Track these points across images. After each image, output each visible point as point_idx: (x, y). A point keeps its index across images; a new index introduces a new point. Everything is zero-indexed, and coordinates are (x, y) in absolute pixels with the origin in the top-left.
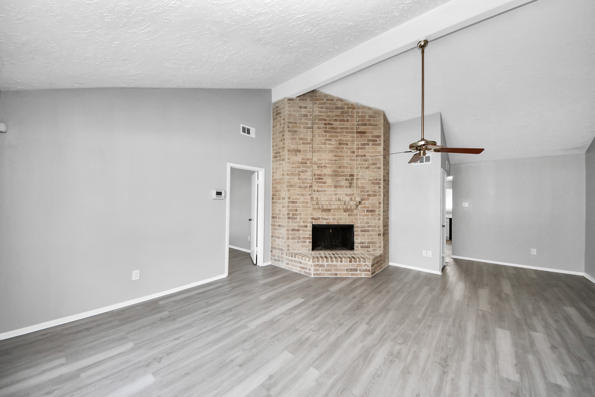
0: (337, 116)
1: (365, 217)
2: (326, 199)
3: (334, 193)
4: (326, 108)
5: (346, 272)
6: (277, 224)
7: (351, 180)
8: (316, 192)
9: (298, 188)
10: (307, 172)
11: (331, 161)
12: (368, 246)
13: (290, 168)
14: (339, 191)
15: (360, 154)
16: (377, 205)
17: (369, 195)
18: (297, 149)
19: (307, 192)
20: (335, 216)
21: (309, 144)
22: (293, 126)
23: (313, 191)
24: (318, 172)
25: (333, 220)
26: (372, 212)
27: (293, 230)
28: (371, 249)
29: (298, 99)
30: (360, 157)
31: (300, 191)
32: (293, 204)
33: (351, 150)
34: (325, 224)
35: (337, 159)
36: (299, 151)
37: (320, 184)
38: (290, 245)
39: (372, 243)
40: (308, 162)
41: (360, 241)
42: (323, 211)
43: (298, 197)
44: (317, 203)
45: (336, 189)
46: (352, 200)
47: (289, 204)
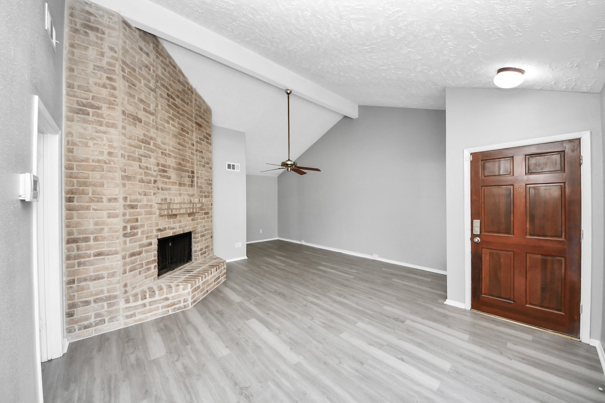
0: (178, 91)
1: (203, 221)
4: (169, 73)
5: (214, 284)
7: (193, 178)
8: (160, 191)
9: (139, 181)
10: (151, 158)
11: (175, 148)
12: (205, 251)
14: (183, 190)
15: (198, 149)
16: (210, 206)
17: (205, 196)
18: (136, 115)
19: (151, 189)
20: (181, 223)
21: (153, 114)
22: (130, 72)
23: (157, 189)
24: (162, 161)
25: (179, 228)
26: (207, 214)
28: (207, 253)
30: (199, 152)
31: (141, 187)
32: (132, 210)
33: (191, 141)
35: (180, 148)
36: (139, 120)
37: (164, 178)
38: (128, 282)
39: (207, 247)
40: (152, 142)
42: (170, 217)
43: (139, 197)
44: (168, 207)
45: (180, 187)
47: (125, 209)
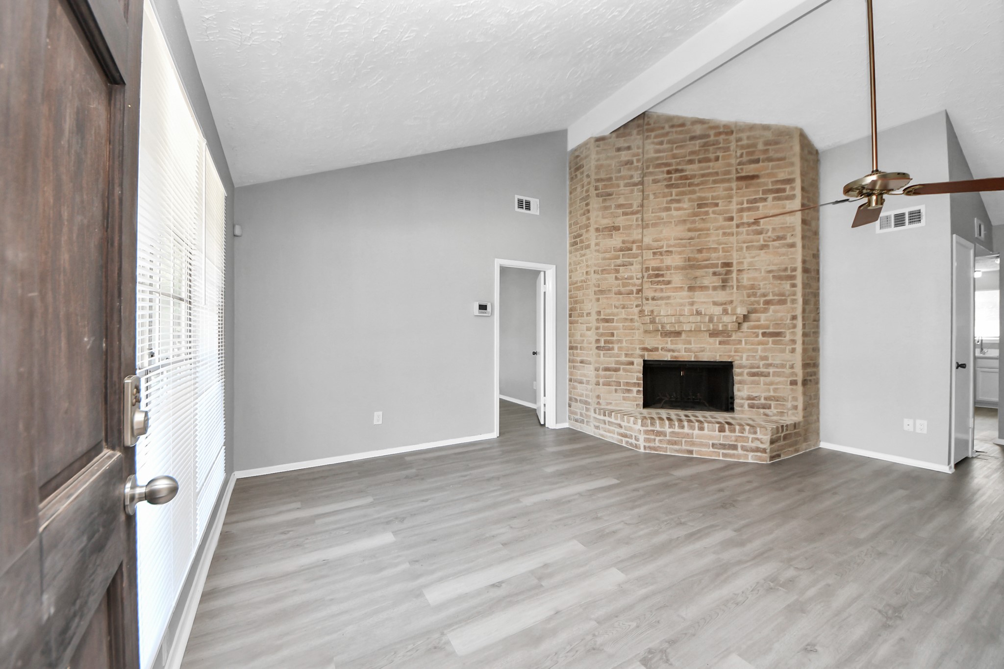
0: (692, 153)
1: (760, 347)
2: (669, 313)
3: (688, 302)
4: (669, 142)
5: (711, 449)
6: (579, 359)
7: (726, 274)
8: (650, 301)
9: (616, 294)
10: (633, 264)
11: (681, 239)
12: (765, 404)
13: (600, 261)
14: (699, 296)
15: (745, 220)
16: (788, 321)
17: (767, 303)
18: (613, 225)
19: (633, 301)
20: (691, 344)
21: (636, 213)
22: (605, 185)
23: (644, 300)
24: (654, 264)
25: (685, 352)
26: (776, 336)
27: (607, 369)
28: (774, 410)
29: (614, 135)
30: (746, 226)
31: (619, 300)
32: (607, 324)
33: (725, 215)
34: (669, 359)
35: (693, 236)
36: (617, 229)
37: (658, 285)
38: (602, 395)
39: (776, 399)
40: (634, 246)
41: (748, 394)
42: (666, 335)
43: (615, 311)
44: (651, 320)
45: (691, 293)
46: (727, 313)
47: (599, 323)
